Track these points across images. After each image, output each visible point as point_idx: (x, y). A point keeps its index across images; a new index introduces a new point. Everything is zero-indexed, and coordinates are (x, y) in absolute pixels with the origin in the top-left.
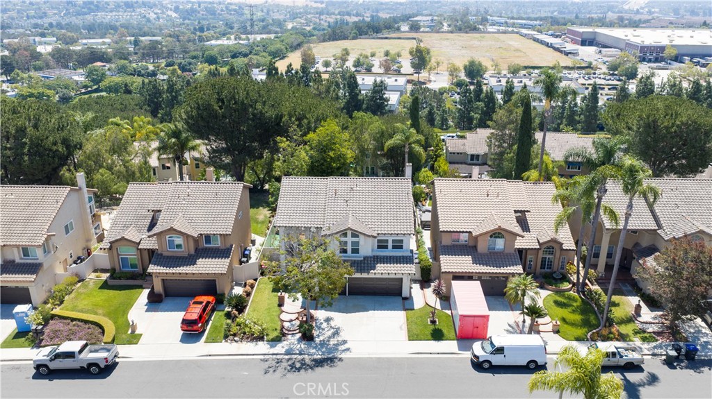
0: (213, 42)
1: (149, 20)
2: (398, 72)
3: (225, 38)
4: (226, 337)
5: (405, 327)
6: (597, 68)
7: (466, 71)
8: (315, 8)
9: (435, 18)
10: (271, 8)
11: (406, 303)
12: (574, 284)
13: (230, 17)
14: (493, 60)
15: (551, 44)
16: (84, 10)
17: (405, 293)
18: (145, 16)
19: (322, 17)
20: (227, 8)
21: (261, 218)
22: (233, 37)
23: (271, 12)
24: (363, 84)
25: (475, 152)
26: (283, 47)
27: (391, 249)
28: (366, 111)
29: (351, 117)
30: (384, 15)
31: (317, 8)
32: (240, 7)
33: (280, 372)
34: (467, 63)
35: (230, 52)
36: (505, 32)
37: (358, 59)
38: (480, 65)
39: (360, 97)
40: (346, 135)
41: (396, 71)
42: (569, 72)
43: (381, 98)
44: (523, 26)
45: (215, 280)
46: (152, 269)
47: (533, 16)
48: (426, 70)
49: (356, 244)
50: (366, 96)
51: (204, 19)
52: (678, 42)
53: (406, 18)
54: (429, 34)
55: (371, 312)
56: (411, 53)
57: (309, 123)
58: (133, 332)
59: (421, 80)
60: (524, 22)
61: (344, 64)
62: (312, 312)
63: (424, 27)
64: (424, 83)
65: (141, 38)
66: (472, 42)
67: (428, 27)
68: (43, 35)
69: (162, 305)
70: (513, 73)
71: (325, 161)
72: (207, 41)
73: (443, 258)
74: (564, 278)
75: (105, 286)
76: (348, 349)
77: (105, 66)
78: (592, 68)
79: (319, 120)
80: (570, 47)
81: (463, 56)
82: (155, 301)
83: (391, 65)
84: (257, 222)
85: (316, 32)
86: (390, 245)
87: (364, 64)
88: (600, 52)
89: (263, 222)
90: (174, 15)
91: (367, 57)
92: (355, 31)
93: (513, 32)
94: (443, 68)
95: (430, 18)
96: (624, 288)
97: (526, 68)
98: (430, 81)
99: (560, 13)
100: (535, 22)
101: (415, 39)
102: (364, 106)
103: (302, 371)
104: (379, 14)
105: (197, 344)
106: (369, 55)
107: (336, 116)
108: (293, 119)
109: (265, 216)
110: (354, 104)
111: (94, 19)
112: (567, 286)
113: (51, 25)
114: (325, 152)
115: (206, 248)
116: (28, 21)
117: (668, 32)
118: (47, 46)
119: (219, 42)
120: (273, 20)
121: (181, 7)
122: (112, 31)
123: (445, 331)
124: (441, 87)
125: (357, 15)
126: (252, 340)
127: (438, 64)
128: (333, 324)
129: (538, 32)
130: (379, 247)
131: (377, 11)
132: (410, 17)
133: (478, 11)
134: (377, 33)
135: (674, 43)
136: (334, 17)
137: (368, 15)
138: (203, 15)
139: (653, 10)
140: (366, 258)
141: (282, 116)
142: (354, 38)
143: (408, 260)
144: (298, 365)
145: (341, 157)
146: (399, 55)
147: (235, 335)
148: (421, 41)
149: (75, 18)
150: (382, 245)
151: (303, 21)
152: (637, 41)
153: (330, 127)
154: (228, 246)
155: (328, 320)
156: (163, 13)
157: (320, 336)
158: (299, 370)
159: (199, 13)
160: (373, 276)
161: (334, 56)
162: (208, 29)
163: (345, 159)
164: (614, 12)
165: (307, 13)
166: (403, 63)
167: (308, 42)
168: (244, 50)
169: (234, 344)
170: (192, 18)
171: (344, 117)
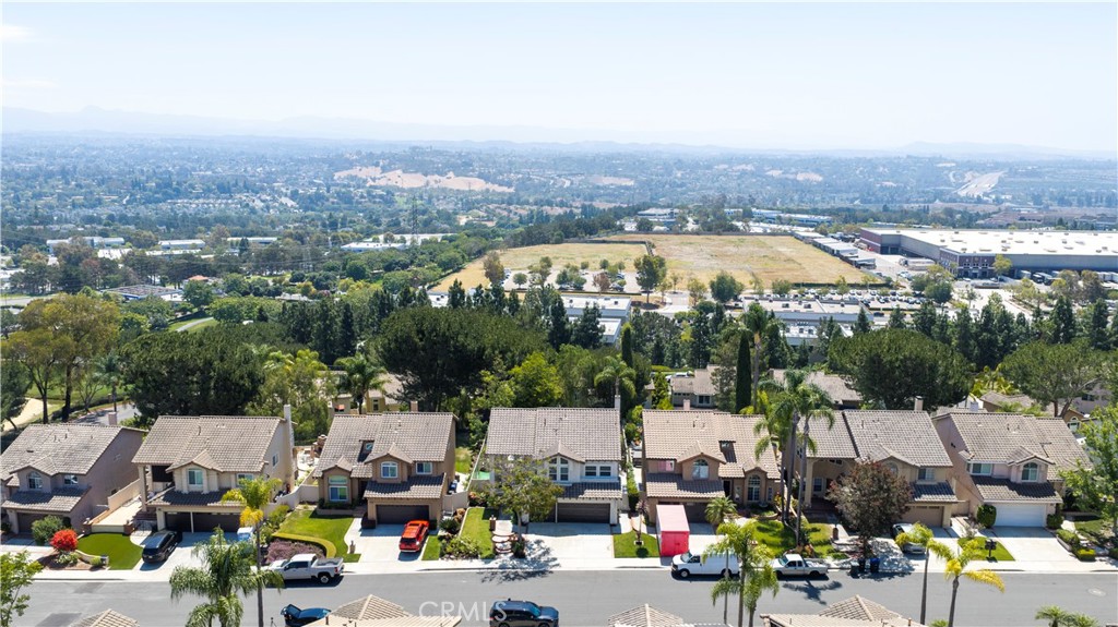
0: (353, 245)
1: (253, 211)
2: (620, 291)
3: (371, 239)
4: (442, 555)
5: (612, 548)
6: (898, 286)
7: (713, 290)
8: (499, 194)
9: (676, 211)
10: (434, 194)
11: (614, 529)
12: (779, 514)
13: (374, 206)
14: (753, 275)
15: (838, 251)
16: (157, 196)
17: (613, 520)
18: (248, 205)
19: (512, 207)
20: (369, 193)
21: (462, 457)
22: (381, 237)
23: (434, 200)
24: (571, 308)
25: (704, 393)
26: (458, 256)
27: (600, 475)
28: (575, 343)
29: (558, 351)
30: (601, 205)
31: (503, 194)
32: (388, 192)
33: (495, 581)
34: (715, 280)
35: (383, 261)
36: (774, 234)
37: (564, 273)
38: (733, 281)
39: (568, 327)
40: (553, 370)
41: (616, 289)
42: (859, 291)
43: (595, 328)
44: (803, 223)
45: (427, 507)
46: (368, 494)
47: (820, 206)
48: (659, 289)
49: (565, 470)
50: (576, 325)
51: (335, 210)
52: (1015, 250)
53: (632, 212)
54: (664, 237)
55: (579, 536)
56: (637, 265)
57: (513, 356)
58: (352, 552)
59: (652, 302)
60: (805, 216)
61: (544, 280)
62: (523, 535)
63: (660, 224)
64: (656, 307)
65: (249, 239)
66: (727, 248)
67: (665, 224)
68: (104, 234)
69: (375, 531)
70: (779, 293)
71: (531, 396)
72: (346, 243)
73: (649, 485)
74: (771, 508)
75: (314, 515)
76: (558, 565)
77: (207, 281)
78: (891, 287)
79: (524, 353)
80: (864, 255)
81: (712, 269)
82: (369, 528)
83: (609, 281)
84: (459, 461)
85: (502, 231)
86: (598, 471)
87: (571, 279)
88: (906, 263)
89: (464, 461)
90: (290, 203)
91: (576, 270)
92: (559, 232)
93: (785, 233)
94: (682, 286)
95: (668, 211)
96: (829, 518)
97: (797, 285)
98: (665, 304)
99: (864, 201)
100: (822, 218)
101: (644, 243)
102: (573, 338)
103: (516, 581)
104: (594, 203)
105: (415, 562)
106: (580, 266)
107: (542, 349)
108: (497, 352)
109: (466, 455)
110: (560, 335)
111: (172, 209)
112: (771, 514)
113: (111, 217)
114: (531, 387)
115: (418, 476)
116: (74, 212)
117: (1004, 235)
118: (112, 251)
119: (362, 245)
120: (438, 212)
121: (300, 191)
122: (202, 228)
123: (650, 550)
124: (677, 311)
125: (562, 204)
126: (467, 558)
127: (675, 280)
128: (542, 545)
129: (821, 233)
130: (587, 474)
131: (592, 199)
132: (640, 210)
133: (740, 200)
134: (591, 234)
135: (1009, 252)
136: (527, 207)
137: (578, 204)
138: (333, 203)
139: (1003, 197)
140: (574, 484)
141: (484, 350)
142: (558, 242)
143: (616, 486)
144: (512, 576)
145: (548, 392)
146: (621, 267)
147: (450, 554)
148: (654, 246)
149: (143, 207)
150: (590, 472)
151: (482, 214)
152: (956, 248)
153: (536, 361)
154: (440, 474)
155: (538, 542)
156: (274, 200)
157: (530, 555)
158: (513, 579)
159: (328, 200)
160: (582, 501)
161: (530, 267)
162: (343, 225)
163: (552, 395)
164: (944, 201)
165: (488, 201)
166: (626, 279)
167: (493, 247)
168: (403, 258)
169: (450, 561)
170: (317, 208)
171: (550, 351)
